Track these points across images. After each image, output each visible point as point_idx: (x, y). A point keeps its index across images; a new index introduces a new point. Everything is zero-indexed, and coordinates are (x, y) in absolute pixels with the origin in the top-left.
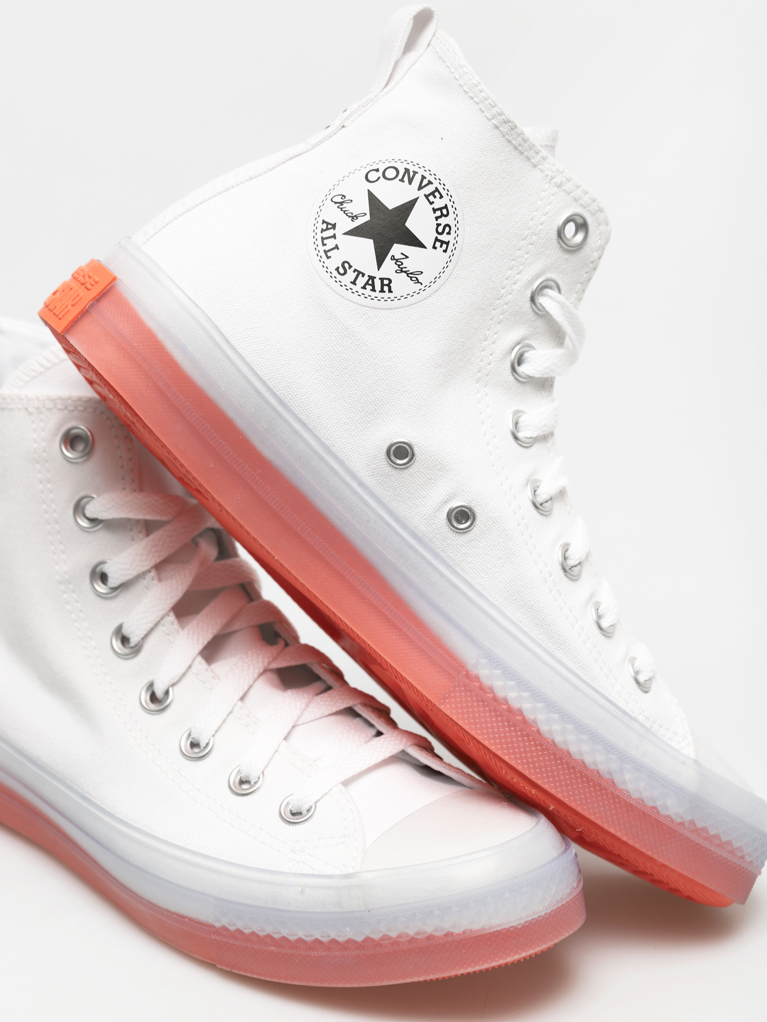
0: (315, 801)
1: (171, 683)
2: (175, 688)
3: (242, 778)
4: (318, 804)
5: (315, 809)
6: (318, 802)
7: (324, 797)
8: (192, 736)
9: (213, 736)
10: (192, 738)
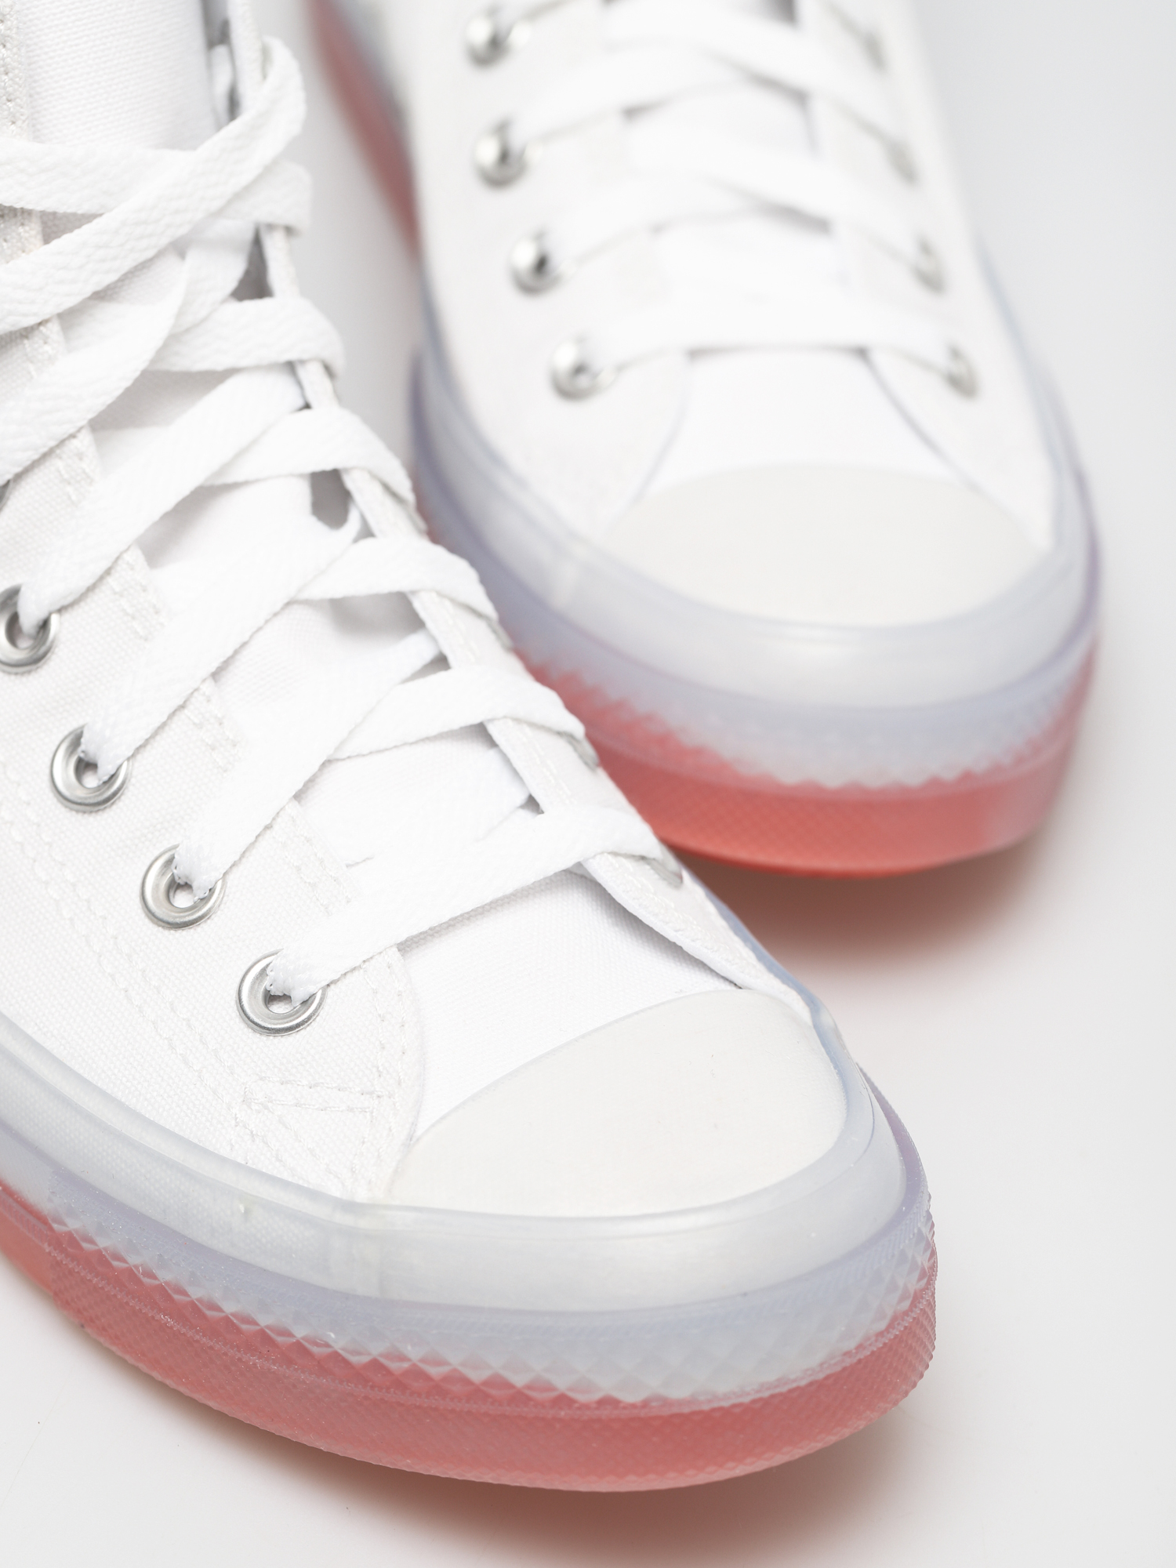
0: (325, 983)
1: (58, 607)
2: (67, 616)
3: (177, 878)
4: (331, 992)
5: (320, 1005)
6: (332, 986)
7: (348, 976)
8: (82, 747)
9: (128, 759)
10: (83, 752)
